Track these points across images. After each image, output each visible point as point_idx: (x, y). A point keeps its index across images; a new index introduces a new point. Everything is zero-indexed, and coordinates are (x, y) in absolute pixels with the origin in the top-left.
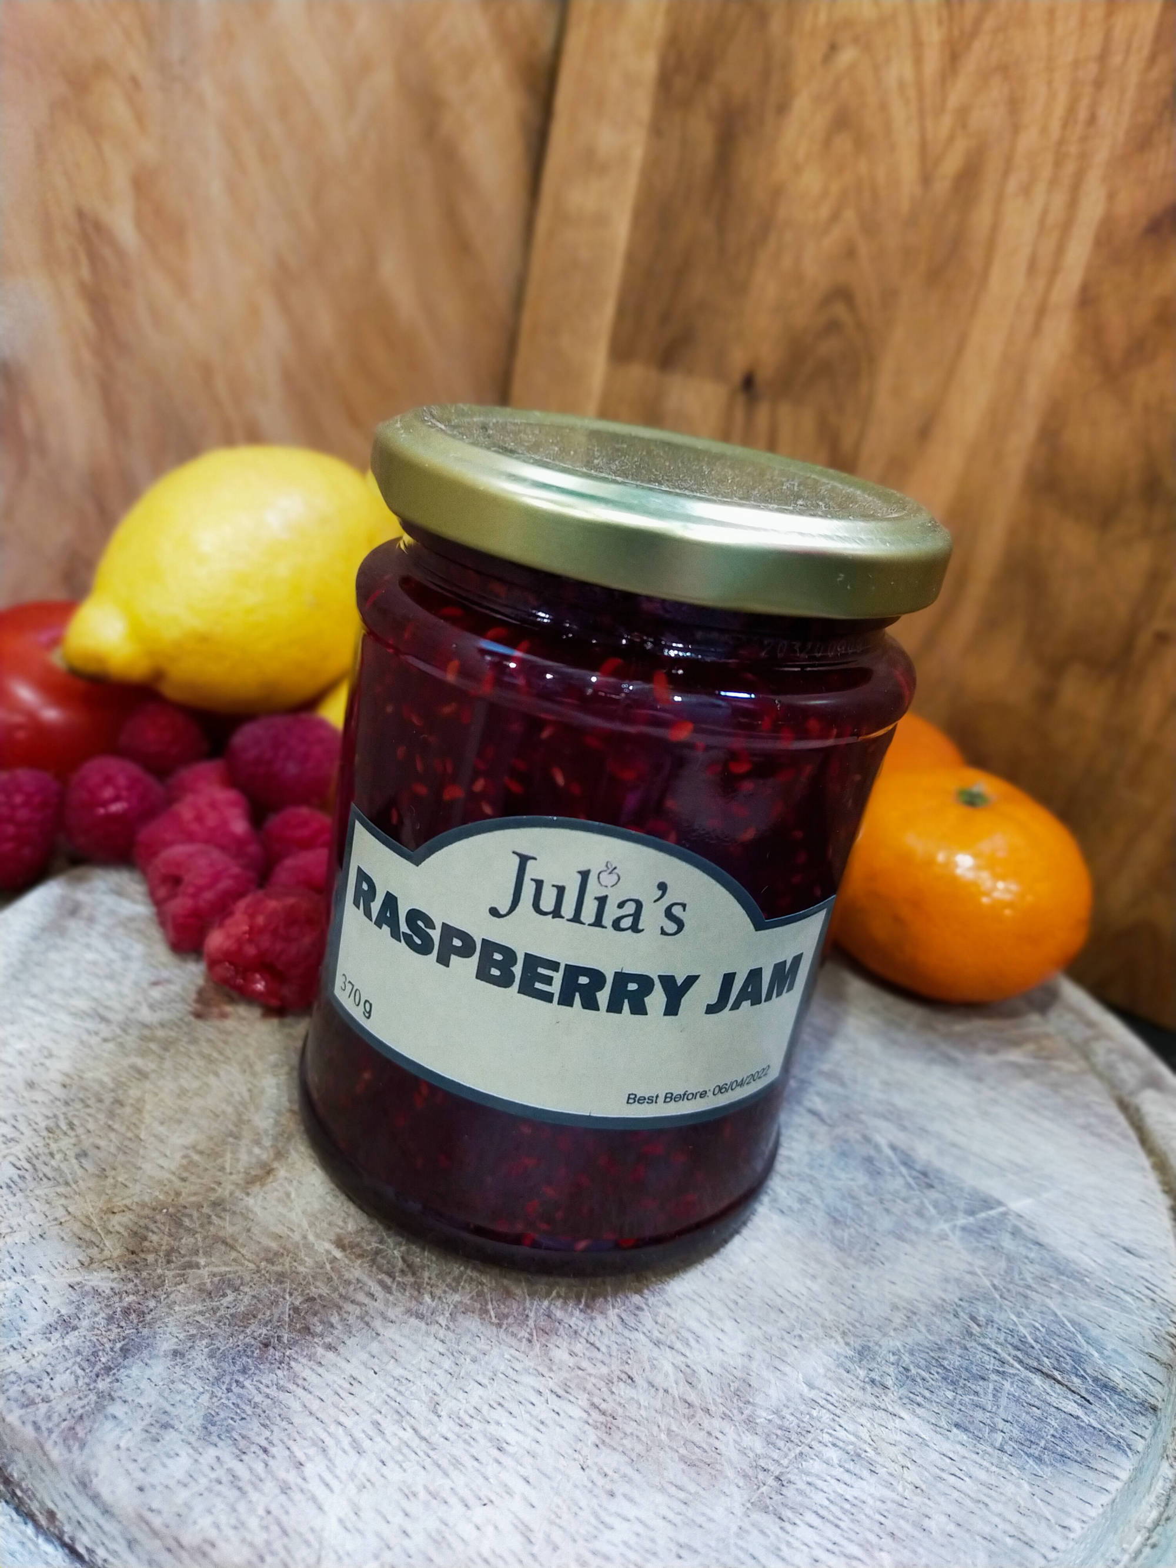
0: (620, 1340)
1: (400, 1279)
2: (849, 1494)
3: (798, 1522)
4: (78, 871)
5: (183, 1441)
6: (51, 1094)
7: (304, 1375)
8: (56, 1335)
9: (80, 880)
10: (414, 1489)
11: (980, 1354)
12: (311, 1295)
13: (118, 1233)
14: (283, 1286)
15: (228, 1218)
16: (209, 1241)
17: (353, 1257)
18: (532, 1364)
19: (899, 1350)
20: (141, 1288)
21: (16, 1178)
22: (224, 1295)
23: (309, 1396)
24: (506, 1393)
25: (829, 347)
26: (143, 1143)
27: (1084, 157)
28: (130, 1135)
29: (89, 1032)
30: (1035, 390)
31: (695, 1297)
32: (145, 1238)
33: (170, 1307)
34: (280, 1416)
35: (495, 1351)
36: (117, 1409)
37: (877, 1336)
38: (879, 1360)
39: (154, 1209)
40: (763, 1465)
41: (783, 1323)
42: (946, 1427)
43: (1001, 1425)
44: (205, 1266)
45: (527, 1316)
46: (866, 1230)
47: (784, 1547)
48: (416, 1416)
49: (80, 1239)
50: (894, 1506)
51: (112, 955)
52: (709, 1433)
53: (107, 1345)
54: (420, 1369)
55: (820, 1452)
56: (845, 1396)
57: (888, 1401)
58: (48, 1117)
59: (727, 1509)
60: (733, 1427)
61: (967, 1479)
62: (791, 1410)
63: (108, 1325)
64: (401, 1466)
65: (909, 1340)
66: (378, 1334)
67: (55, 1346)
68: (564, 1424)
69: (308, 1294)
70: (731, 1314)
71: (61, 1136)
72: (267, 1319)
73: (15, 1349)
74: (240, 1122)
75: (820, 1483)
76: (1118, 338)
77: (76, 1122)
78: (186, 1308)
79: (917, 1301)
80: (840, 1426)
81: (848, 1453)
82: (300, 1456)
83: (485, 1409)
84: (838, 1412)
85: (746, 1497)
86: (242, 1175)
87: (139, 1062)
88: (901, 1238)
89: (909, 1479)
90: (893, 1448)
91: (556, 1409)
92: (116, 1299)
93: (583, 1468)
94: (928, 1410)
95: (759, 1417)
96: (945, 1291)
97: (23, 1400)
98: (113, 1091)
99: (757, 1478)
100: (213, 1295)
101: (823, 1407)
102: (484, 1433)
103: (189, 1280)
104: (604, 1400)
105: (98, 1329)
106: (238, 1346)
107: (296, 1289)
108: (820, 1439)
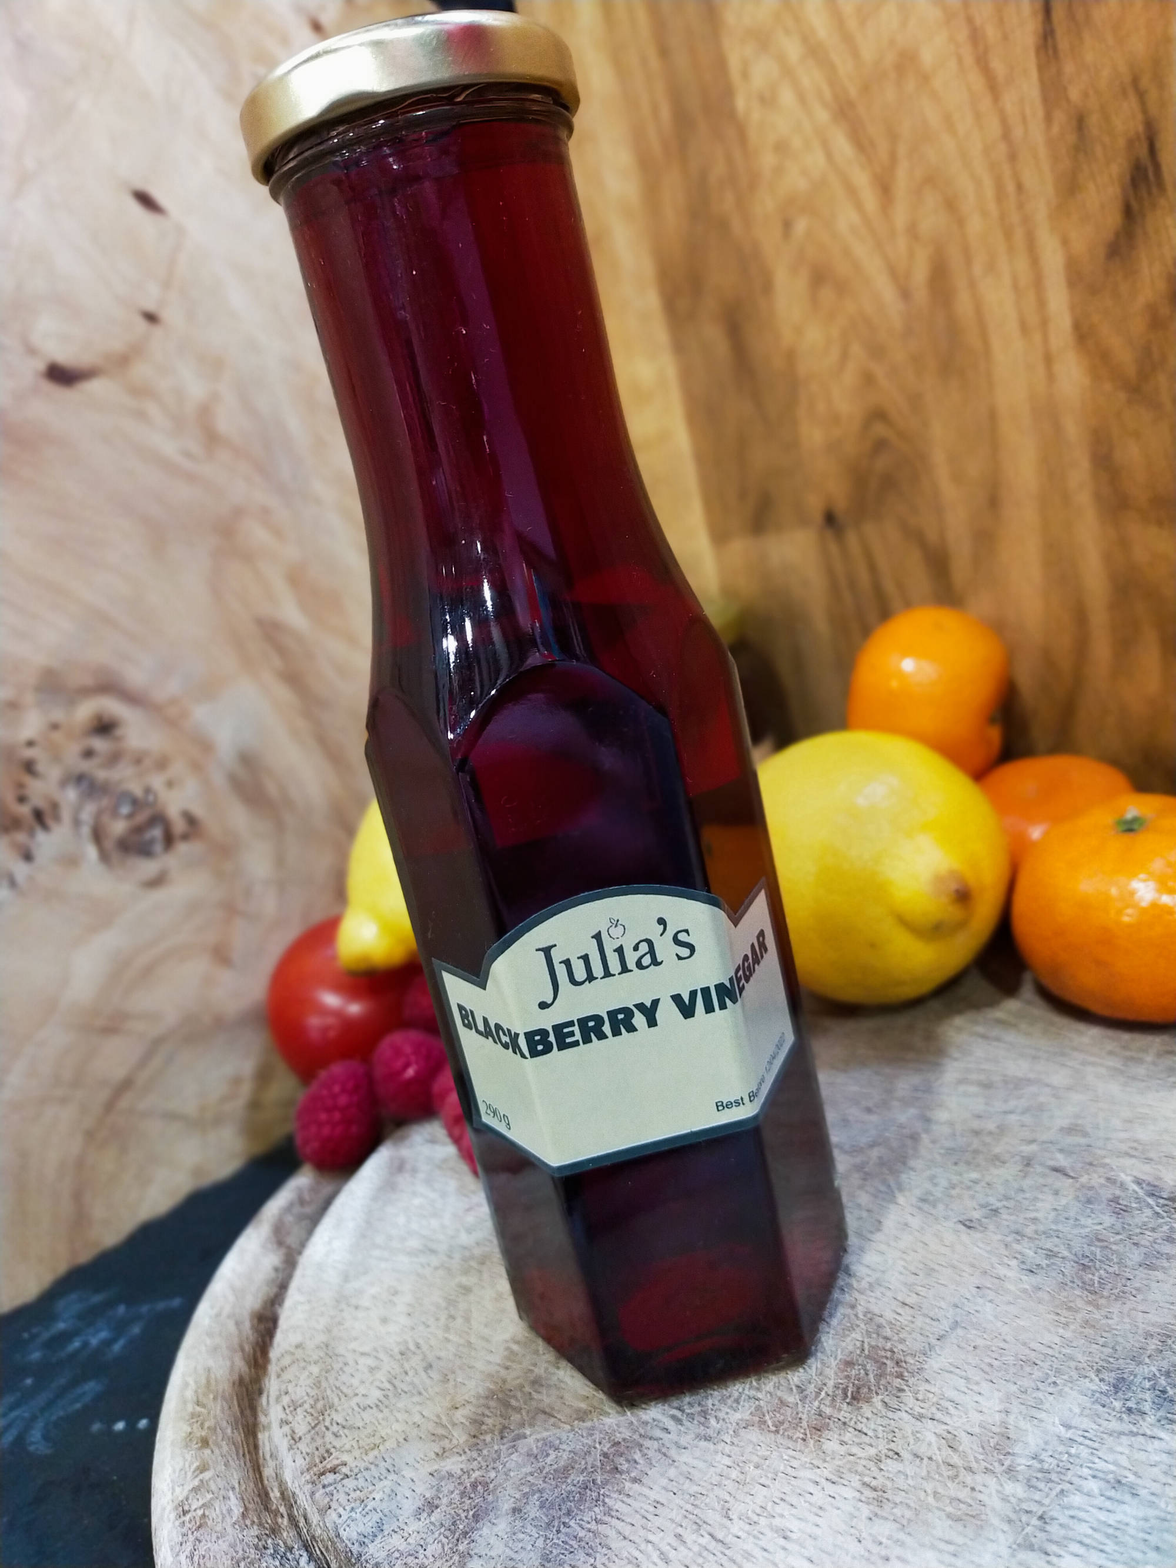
1: (689, 1411)
2: (1111, 1519)
3: (1062, 1553)
4: (399, 1133)
6: (400, 1324)
7: (616, 1507)
8: (425, 1515)
9: (403, 1139)
12: (616, 1440)
13: (462, 1423)
14: (593, 1437)
15: (545, 1392)
16: (532, 1414)
18: (808, 1460)
19: (1154, 1375)
20: (483, 1464)
21: (382, 1398)
22: (548, 1455)
23: (622, 1524)
24: (787, 1489)
25: (883, 463)
26: (473, 1346)
27: (1027, 221)
28: (462, 1341)
29: (423, 1265)
30: (1073, 430)
31: (952, 1369)
32: (482, 1423)
33: (506, 1475)
34: (600, 1544)
35: (776, 1455)
36: (475, 1563)
37: (1132, 1366)
38: (1134, 1388)
39: (487, 1398)
40: (1026, 1508)
41: (1038, 1374)
44: (531, 1435)
45: (801, 1419)
46: (1116, 1269)
48: (710, 1522)
49: (434, 1435)
51: (432, 1195)
52: (973, 1489)
53: (462, 1515)
54: (712, 1484)
55: (1080, 1486)
56: (1101, 1429)
57: (1147, 1424)
58: (400, 1344)
59: (993, 1554)
60: (995, 1479)
62: (1050, 1453)
63: (462, 1498)
65: (1165, 1363)
66: (674, 1461)
67: (425, 1523)
68: (840, 1505)
69: (614, 1440)
70: (987, 1377)
71: (412, 1356)
72: (583, 1467)
73: (396, 1532)
75: (1082, 1515)
76: (1125, 357)
77: (421, 1341)
78: (519, 1473)
79: (1170, 1323)
80: (1099, 1458)
81: (1108, 1482)
83: (770, 1505)
84: (1096, 1445)
85: (1011, 1540)
87: (464, 1280)
88: (1150, 1267)
90: (1154, 1469)
91: (832, 1495)
92: (465, 1476)
93: (860, 1541)
95: (1019, 1465)
98: (446, 1309)
99: (1021, 1521)
100: (538, 1457)
101: (1081, 1444)
102: (771, 1527)
103: (519, 1450)
104: (874, 1478)
105: (455, 1504)
106: (562, 1494)
107: (604, 1438)
108: (1079, 1473)
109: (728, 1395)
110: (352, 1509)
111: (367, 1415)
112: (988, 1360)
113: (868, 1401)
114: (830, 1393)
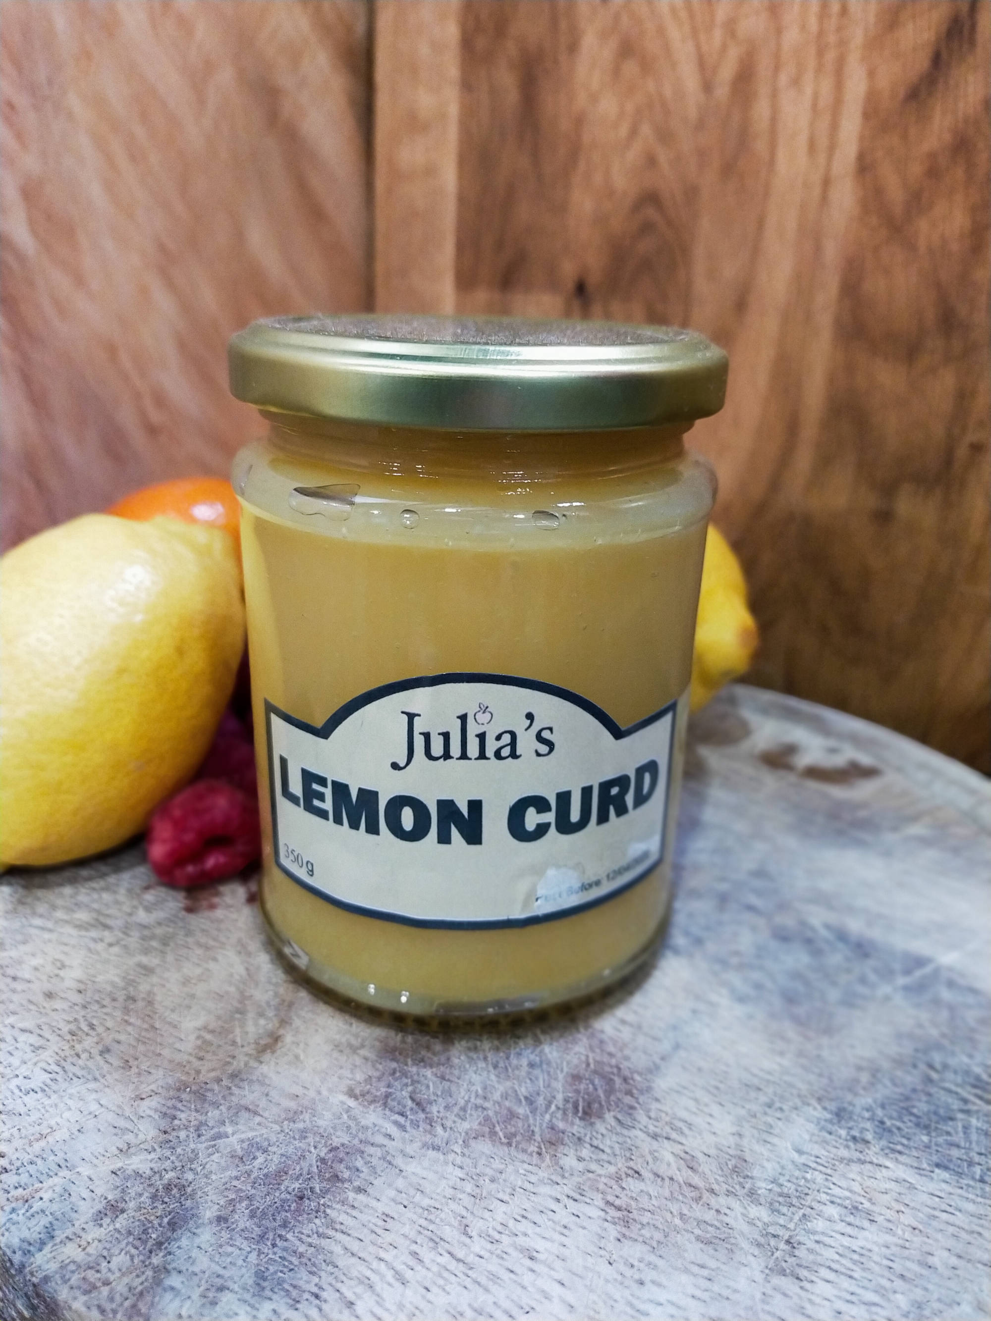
0: (621, 1140)
1: (412, 1117)
2: (855, 1245)
3: (815, 1279)
5: (239, 1300)
6: (70, 1002)
7: (341, 1219)
8: (107, 1220)
10: (459, 1309)
11: (944, 1097)
12: (334, 1144)
13: (150, 1116)
14: (307, 1141)
15: (247, 1087)
16: (233, 1111)
17: (366, 1103)
18: (546, 1175)
19: (871, 1106)
20: (178, 1164)
21: (49, 1082)
22: (255, 1158)
23: (348, 1238)
24: (527, 1205)
25: (645, 246)
26: (158, 1032)
27: (842, 43)
28: (146, 1026)
29: (94, 940)
31: (679, 1089)
32: (174, 1118)
33: (206, 1177)
34: (325, 1261)
35: (510, 1168)
36: (174, 1280)
37: (849, 1097)
38: (855, 1118)
39: (179, 1090)
40: (773, 1232)
41: (763, 1099)
42: (928, 1168)
43: (977, 1158)
44: (233, 1134)
45: (533, 1131)
46: (819, 1004)
47: (808, 1306)
48: (449, 1240)
49: (116, 1127)
50: (898, 1248)
52: (718, 1211)
53: (155, 1222)
54: (445, 1197)
55: (821, 1211)
56: (832, 1156)
57: (873, 1153)
58: (69, 1022)
59: (748, 1278)
60: (738, 1202)
61: (957, 1213)
62: (787, 1177)
63: (153, 1203)
64: (444, 1290)
65: (879, 1096)
66: (401, 1171)
67: (108, 1230)
68: (585, 1224)
69: (331, 1144)
70: (715, 1099)
71: (84, 1037)
72: (298, 1173)
73: (71, 1240)
74: (244, 998)
75: (827, 1240)
77: (95, 1022)
78: (222, 1176)
79: (877, 1059)
80: (834, 1184)
81: (846, 1208)
82: (350, 1296)
83: (511, 1224)
84: (829, 1171)
85: (763, 1264)
86: (253, 1046)
87: (145, 960)
88: (850, 1005)
89: (906, 1223)
90: (885, 1196)
91: (576, 1213)
92: (157, 1177)
93: (610, 1263)
94: (909, 1156)
95: (760, 1188)
96: (900, 1046)
97: (86, 1287)
98: (125, 989)
99: (769, 1245)
100: (245, 1159)
101: (814, 1169)
102: (514, 1246)
103: (221, 1149)
104: (617, 1197)
105: (145, 1208)
106: (276, 1203)
107: (319, 1142)
108: (819, 1199)
109: (454, 1102)
110: (13, 1210)
111: (30, 1100)
112: (713, 1083)
113: (600, 1117)
114: (561, 1106)
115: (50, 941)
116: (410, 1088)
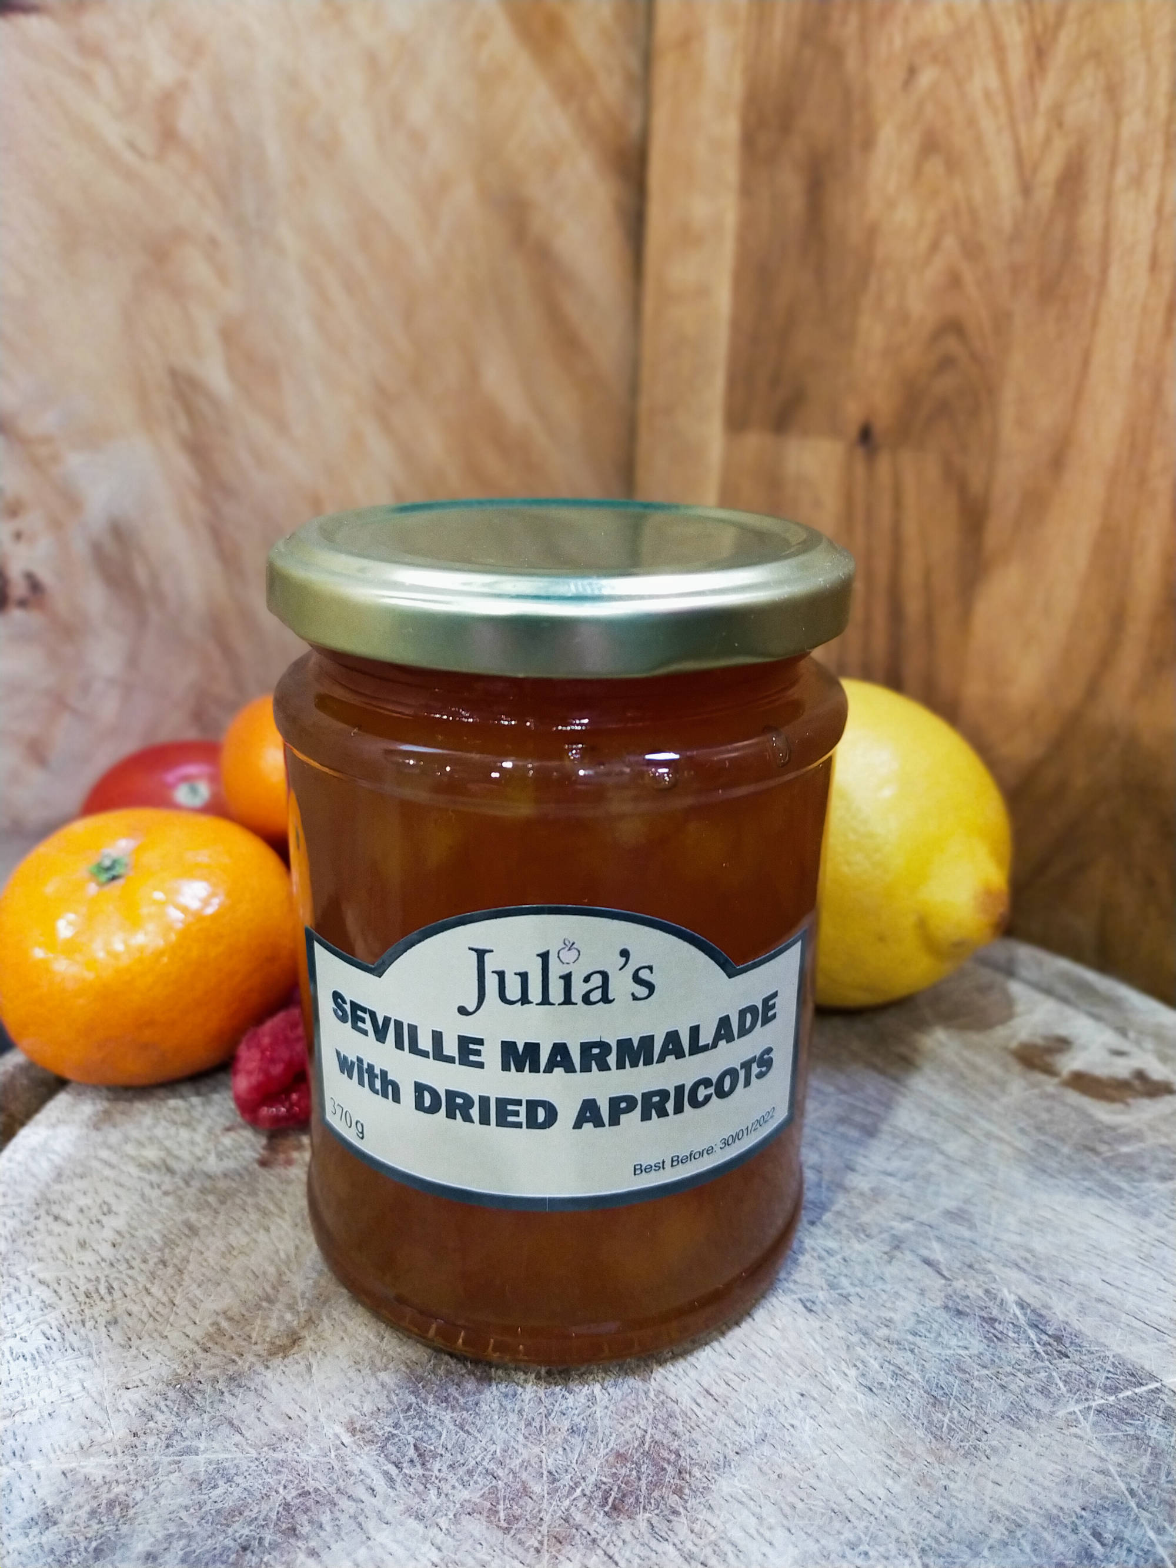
1: (407, 1472)
6: (100, 1255)
8: (35, 1530)
12: (307, 1488)
13: (127, 1411)
14: (278, 1477)
15: (240, 1396)
16: (215, 1422)
17: (361, 1443)
20: (133, 1477)
21: (43, 1349)
22: (215, 1487)
26: (175, 1308)
28: (165, 1299)
31: (745, 1499)
32: (151, 1418)
33: (156, 1501)
39: (169, 1385)
41: (848, 1535)
44: (204, 1452)
45: (541, 1519)
46: (973, 1413)
49: (87, 1418)
53: (82, 1544)
58: (90, 1280)
63: (89, 1519)
66: (369, 1538)
67: (32, 1542)
69: (304, 1487)
70: (785, 1522)
71: (98, 1301)
72: (254, 1516)
74: (281, 1282)
77: (115, 1285)
78: (172, 1502)
79: (1024, 1508)
86: (266, 1346)
87: (193, 1216)
88: (1015, 1423)
92: (105, 1488)
96: (1065, 1495)
98: (161, 1250)
100: (203, 1486)
103: (183, 1468)
105: (78, 1525)
106: (215, 1549)
107: (292, 1482)
109: (462, 1461)
111: (16, 1367)
112: (791, 1499)
113: (631, 1516)
114: (588, 1493)
115: (107, 1179)
116: (419, 1433)
